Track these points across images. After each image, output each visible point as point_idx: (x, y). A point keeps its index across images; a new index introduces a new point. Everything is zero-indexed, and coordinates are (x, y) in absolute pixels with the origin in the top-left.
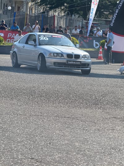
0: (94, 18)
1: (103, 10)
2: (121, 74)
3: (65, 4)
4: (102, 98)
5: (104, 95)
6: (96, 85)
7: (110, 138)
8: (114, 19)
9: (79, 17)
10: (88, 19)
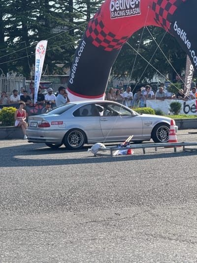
0: (42, 74)
1: (54, 62)
2: (95, 156)
4: (70, 194)
5: (73, 190)
6: (58, 177)
7: (91, 253)
8: (74, 72)
9: (17, 76)
10: (31, 77)
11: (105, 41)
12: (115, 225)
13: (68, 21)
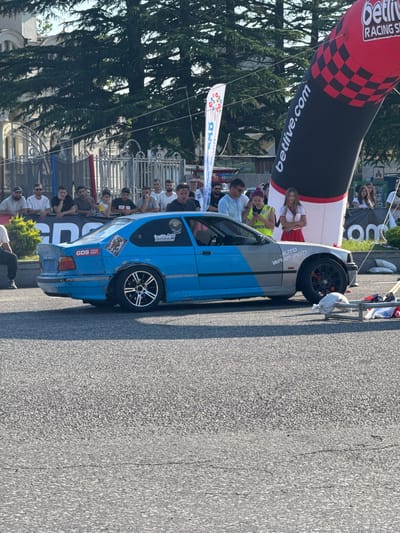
0: (218, 153)
1: (243, 128)
2: (326, 319)
3: (122, 120)
4: (277, 395)
5: (285, 386)
6: (253, 359)
7: (325, 514)
8: (286, 149)
9: (168, 155)
10: (197, 159)
11: (351, 86)
12: (372, 460)
13: (273, 46)
